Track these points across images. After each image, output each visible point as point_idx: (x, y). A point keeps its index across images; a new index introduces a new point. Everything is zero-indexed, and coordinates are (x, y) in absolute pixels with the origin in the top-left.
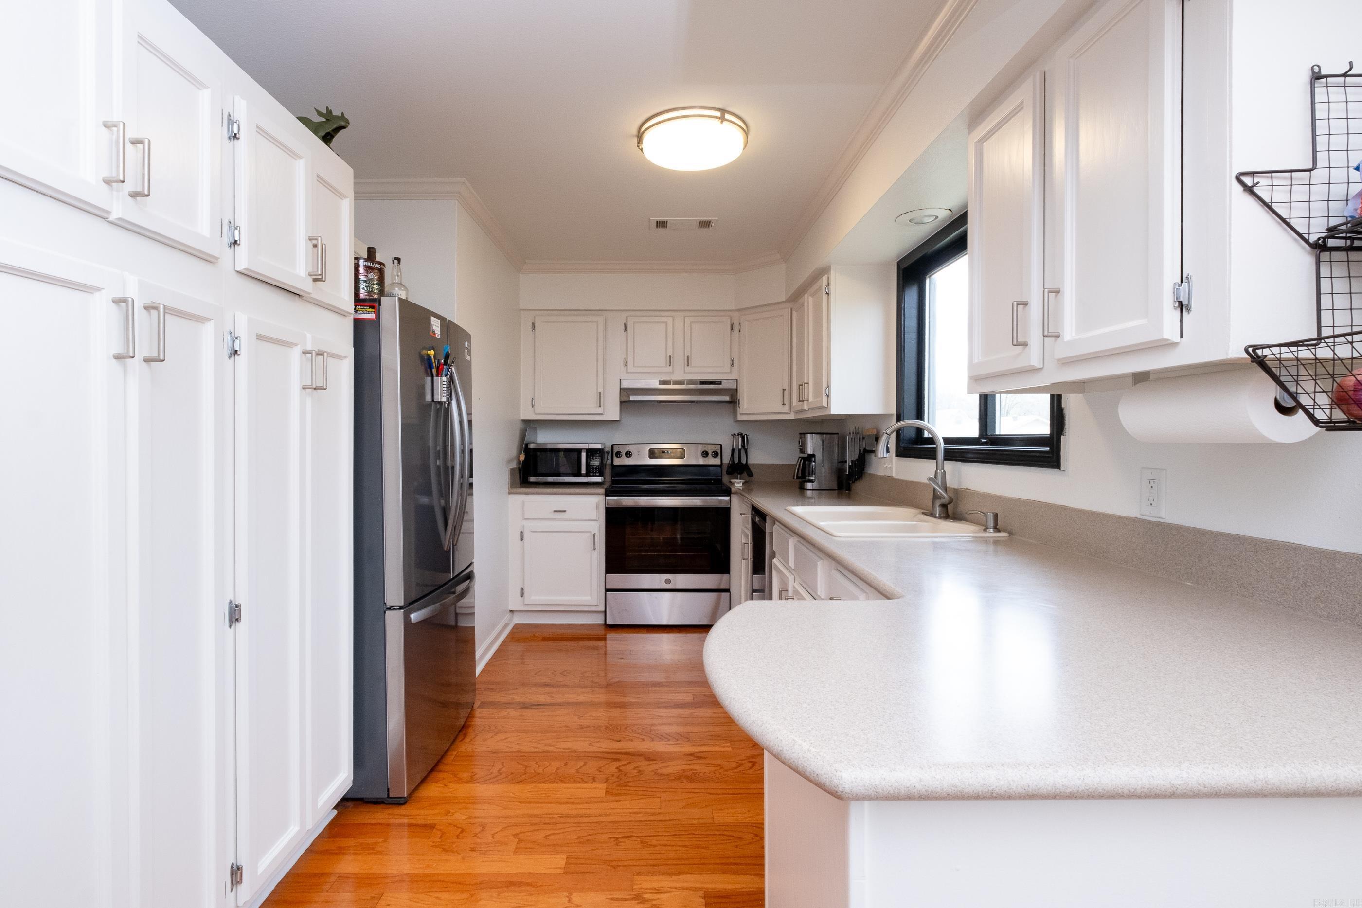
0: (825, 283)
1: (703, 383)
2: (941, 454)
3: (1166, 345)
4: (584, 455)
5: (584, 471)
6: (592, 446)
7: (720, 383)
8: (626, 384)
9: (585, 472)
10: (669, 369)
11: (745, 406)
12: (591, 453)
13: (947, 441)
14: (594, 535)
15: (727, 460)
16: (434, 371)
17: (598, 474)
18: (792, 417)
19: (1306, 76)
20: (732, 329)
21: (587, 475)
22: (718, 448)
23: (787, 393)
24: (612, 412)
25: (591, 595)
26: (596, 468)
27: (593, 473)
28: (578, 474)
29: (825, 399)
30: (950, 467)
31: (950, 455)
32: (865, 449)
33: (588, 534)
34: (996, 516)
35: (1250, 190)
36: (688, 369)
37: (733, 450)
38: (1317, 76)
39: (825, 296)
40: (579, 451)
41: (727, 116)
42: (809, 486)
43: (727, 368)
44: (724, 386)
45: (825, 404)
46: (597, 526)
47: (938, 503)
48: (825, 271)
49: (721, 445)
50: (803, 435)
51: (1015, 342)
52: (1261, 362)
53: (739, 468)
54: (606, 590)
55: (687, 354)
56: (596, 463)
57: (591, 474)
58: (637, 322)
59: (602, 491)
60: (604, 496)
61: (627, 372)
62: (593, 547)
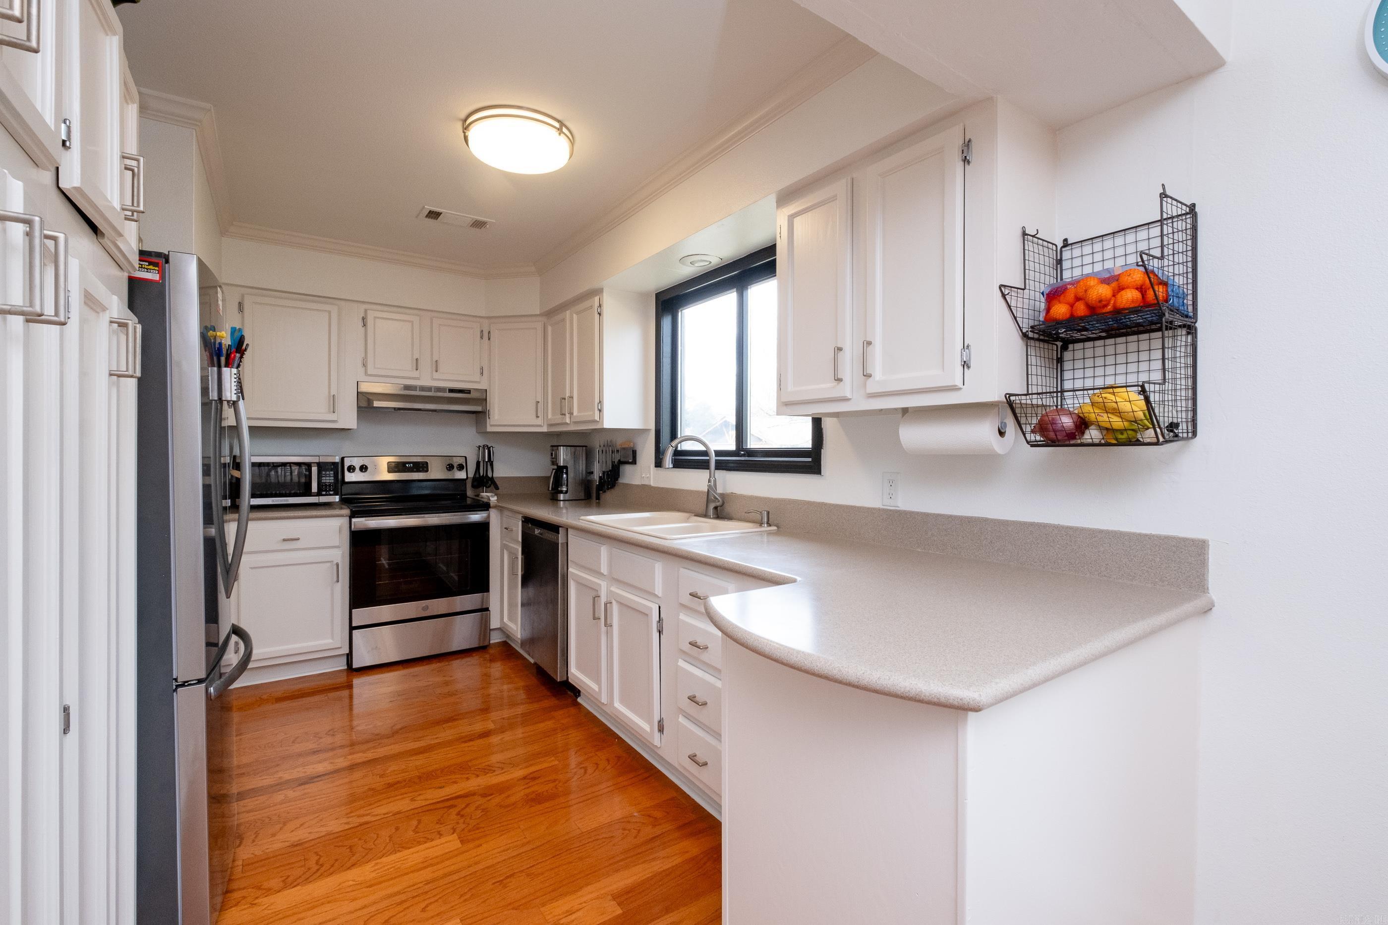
0: (597, 304)
1: (452, 391)
2: (713, 465)
3: (954, 389)
4: (314, 469)
5: (314, 488)
6: (322, 460)
7: (468, 391)
8: (365, 388)
9: (316, 491)
10: (415, 374)
11: (496, 417)
12: (321, 466)
13: (718, 453)
14: (337, 565)
15: (471, 475)
16: (223, 359)
17: (332, 493)
18: (545, 429)
19: (1020, 232)
20: (482, 337)
21: (319, 494)
22: (462, 461)
23: (540, 405)
24: (348, 418)
25: (333, 638)
26: (330, 486)
27: (326, 491)
28: (307, 492)
29: (597, 412)
30: (721, 475)
31: (720, 466)
32: (619, 460)
33: (328, 565)
34: (768, 513)
35: (1004, 296)
36: (436, 375)
37: (478, 463)
38: (1024, 234)
39: (597, 316)
40: (309, 465)
41: (564, 130)
42: (562, 497)
43: (477, 377)
44: (473, 395)
45: (597, 418)
46: (341, 554)
47: (712, 506)
48: (598, 292)
49: (466, 457)
50: (555, 448)
51: (836, 378)
52: (1011, 404)
53: (483, 481)
54: (352, 628)
55: (435, 359)
56: (329, 479)
57: (324, 493)
58: (378, 318)
59: (347, 512)
60: (348, 518)
61: (366, 373)
62: (335, 579)
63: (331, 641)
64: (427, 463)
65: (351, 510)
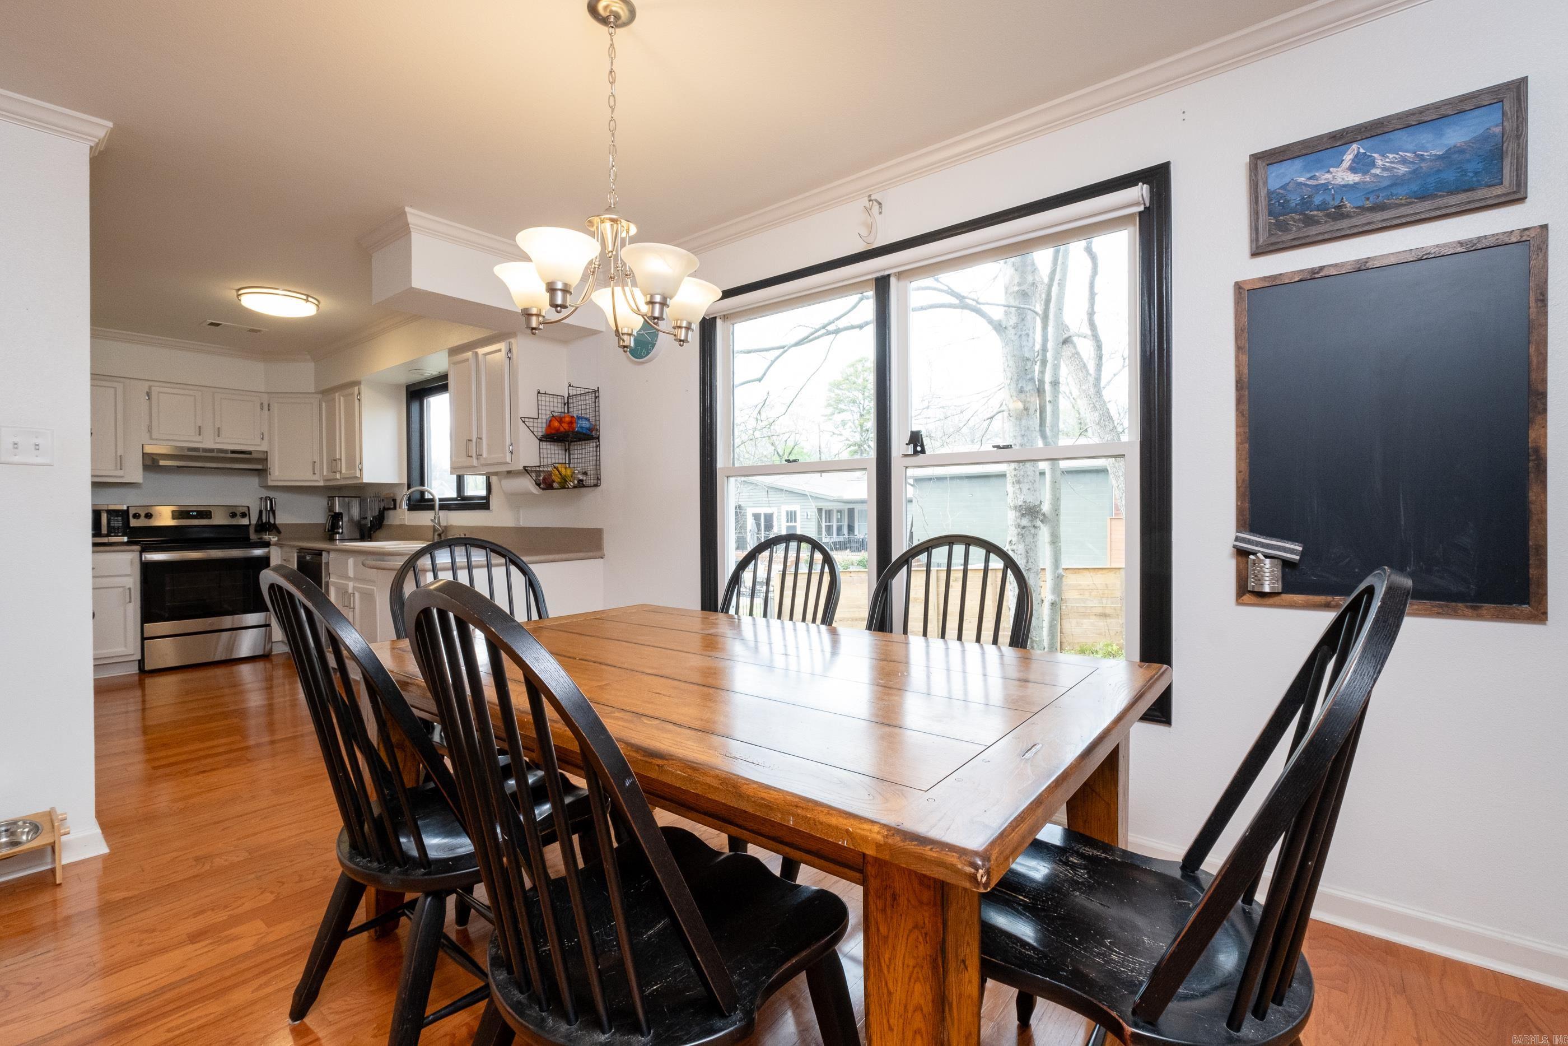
0: (356, 390)
1: (233, 452)
2: (437, 507)
3: (508, 463)
4: (106, 515)
5: (104, 531)
6: (113, 508)
7: (250, 453)
8: (150, 449)
10: (197, 440)
11: (277, 473)
12: (112, 513)
13: (441, 500)
14: (130, 589)
15: (254, 521)
17: (120, 534)
18: (321, 484)
20: (262, 409)
21: (108, 535)
22: (245, 510)
23: (317, 466)
24: (135, 474)
25: (127, 647)
26: (118, 528)
27: (117, 532)
28: (100, 533)
29: (357, 471)
30: (443, 514)
31: (443, 507)
32: (384, 508)
33: (121, 589)
35: (524, 422)
36: (218, 440)
37: (261, 512)
38: (539, 393)
39: (356, 398)
40: (101, 512)
42: (338, 537)
43: (258, 441)
44: (254, 455)
45: (358, 475)
46: (132, 581)
47: (436, 534)
48: (355, 383)
49: (248, 507)
50: (331, 498)
51: (468, 456)
52: (527, 471)
53: (266, 526)
54: (143, 639)
55: (217, 426)
56: (117, 523)
57: (113, 534)
58: (161, 392)
59: (138, 548)
60: (138, 553)
61: (151, 438)
62: (128, 600)
63: (123, 649)
64: (210, 512)
65: (142, 547)
